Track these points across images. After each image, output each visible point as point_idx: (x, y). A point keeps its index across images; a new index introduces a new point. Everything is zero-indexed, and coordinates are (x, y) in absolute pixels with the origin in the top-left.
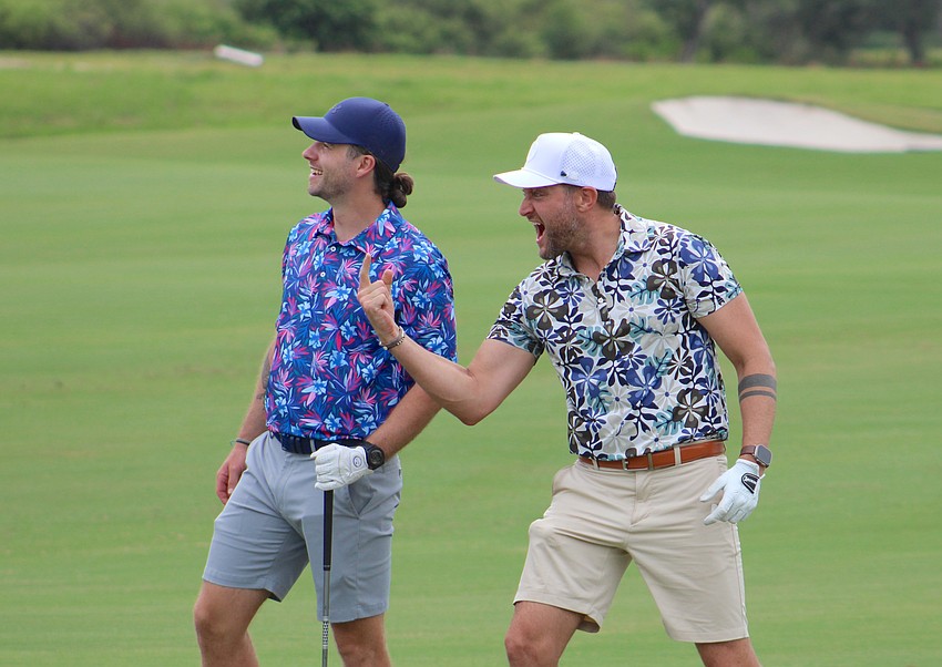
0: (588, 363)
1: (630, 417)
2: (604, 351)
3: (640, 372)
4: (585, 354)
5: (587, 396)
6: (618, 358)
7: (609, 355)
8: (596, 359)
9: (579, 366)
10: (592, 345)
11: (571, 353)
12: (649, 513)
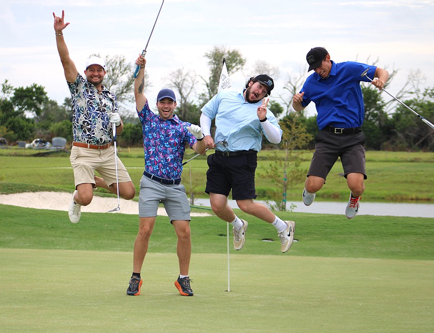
0: (94, 109)
1: (102, 129)
2: (99, 108)
3: (105, 118)
4: (94, 106)
5: (92, 117)
6: (101, 112)
7: (99, 110)
8: (96, 109)
9: (91, 108)
10: (96, 105)
11: (91, 103)
12: (104, 159)
